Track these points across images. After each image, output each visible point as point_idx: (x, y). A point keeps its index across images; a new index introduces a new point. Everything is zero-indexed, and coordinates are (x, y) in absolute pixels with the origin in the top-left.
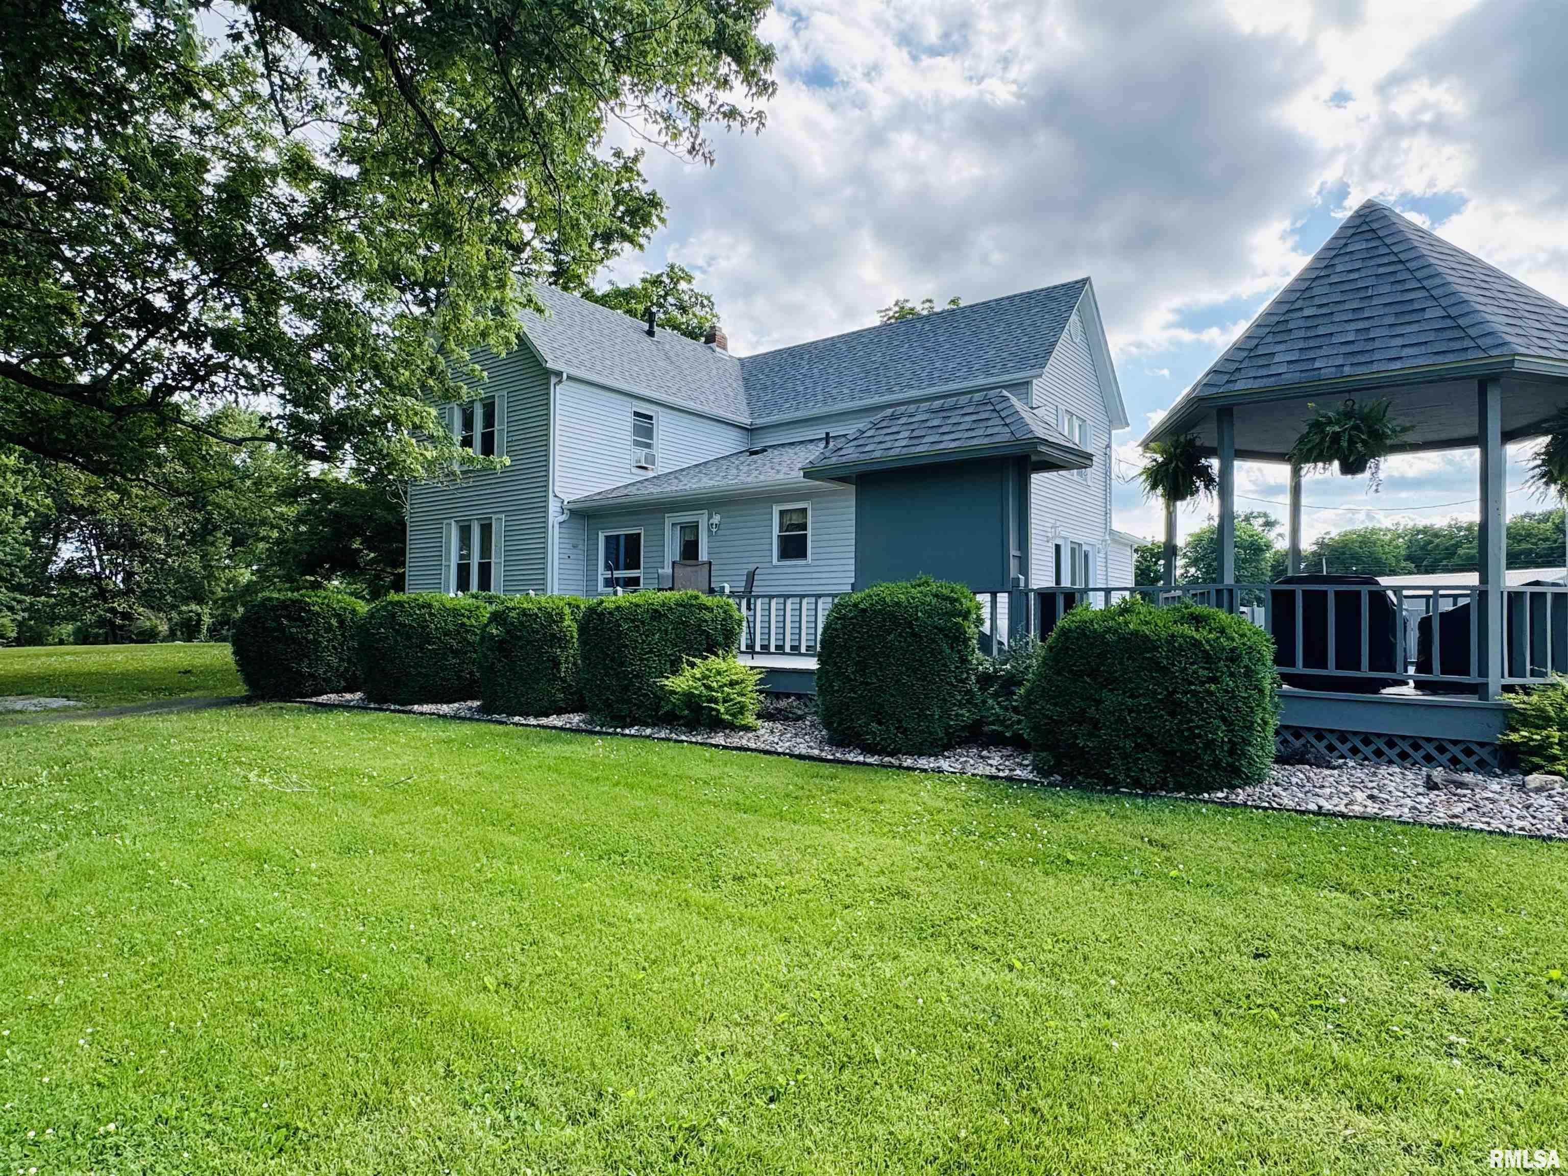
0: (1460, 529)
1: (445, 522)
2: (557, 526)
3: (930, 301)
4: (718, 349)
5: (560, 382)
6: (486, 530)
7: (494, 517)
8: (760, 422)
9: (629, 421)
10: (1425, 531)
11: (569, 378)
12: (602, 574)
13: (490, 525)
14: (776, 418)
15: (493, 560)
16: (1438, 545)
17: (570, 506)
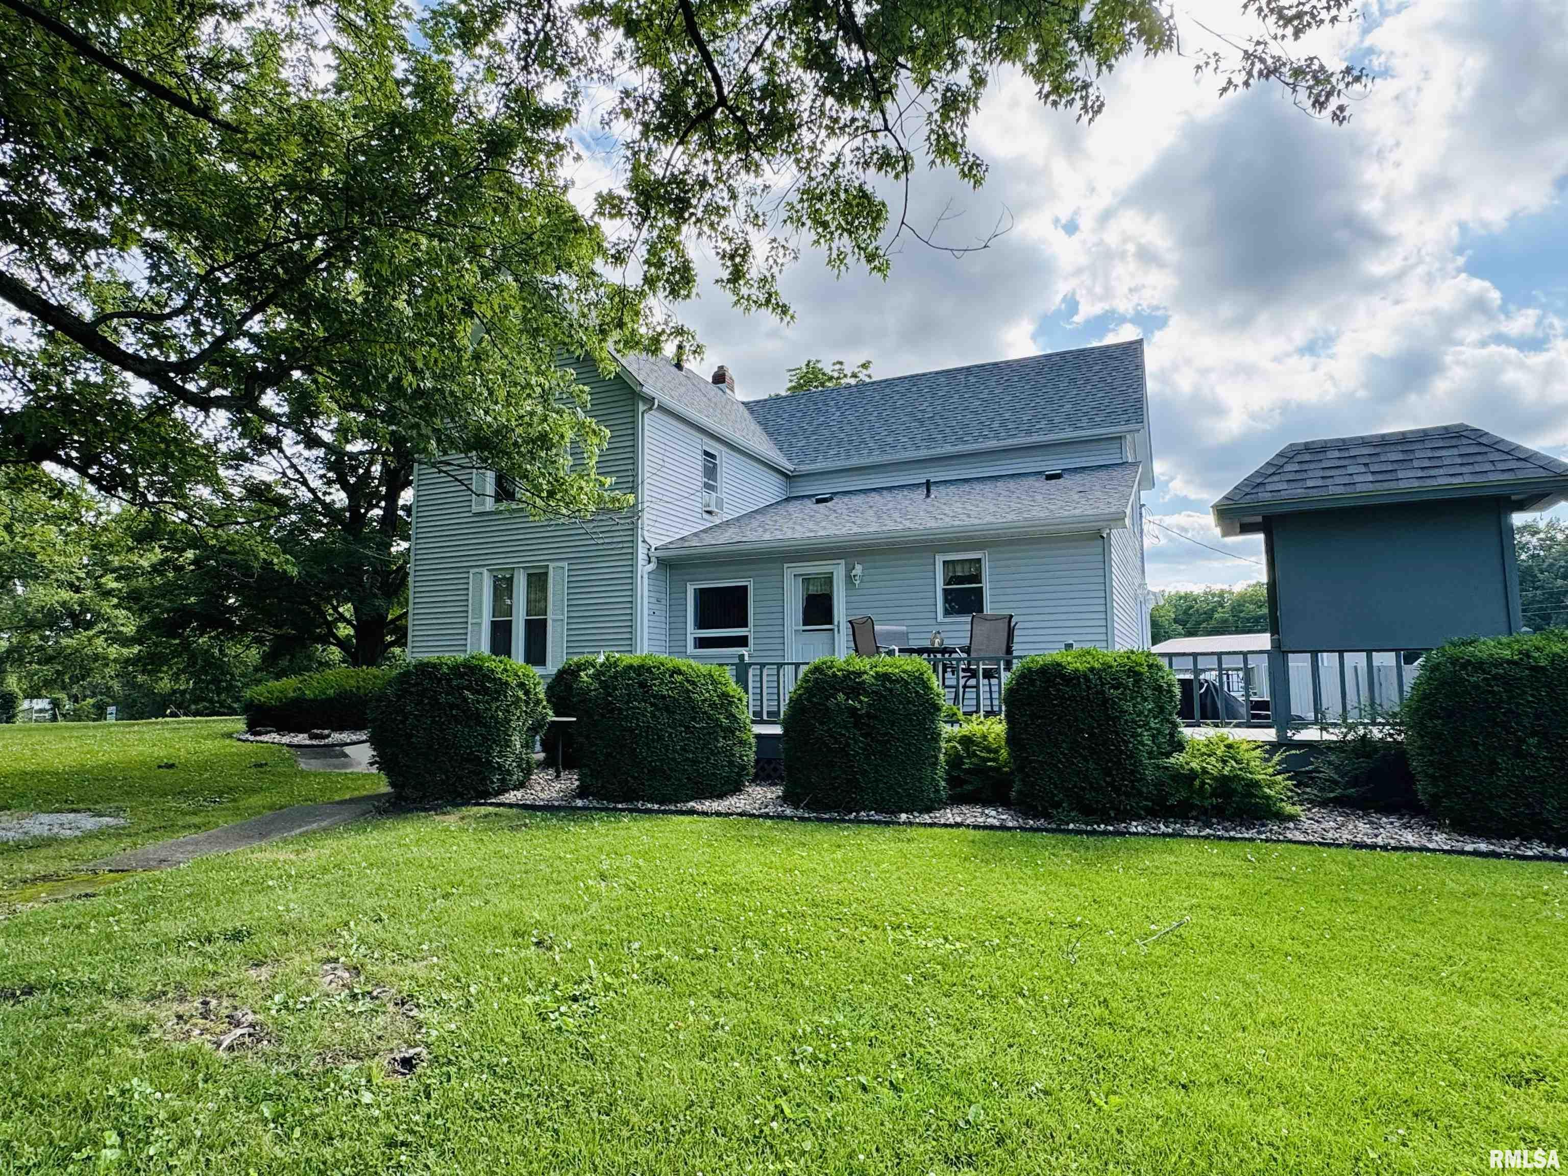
0: (1214, 595)
1: (472, 571)
2: (645, 576)
3: (841, 363)
4: (728, 391)
5: (650, 409)
6: (538, 581)
7: (552, 565)
8: (805, 468)
9: (699, 461)
10: (1185, 597)
11: (660, 407)
12: (692, 632)
13: (546, 574)
14: (820, 466)
15: (550, 617)
16: (1197, 610)
17: (659, 554)
